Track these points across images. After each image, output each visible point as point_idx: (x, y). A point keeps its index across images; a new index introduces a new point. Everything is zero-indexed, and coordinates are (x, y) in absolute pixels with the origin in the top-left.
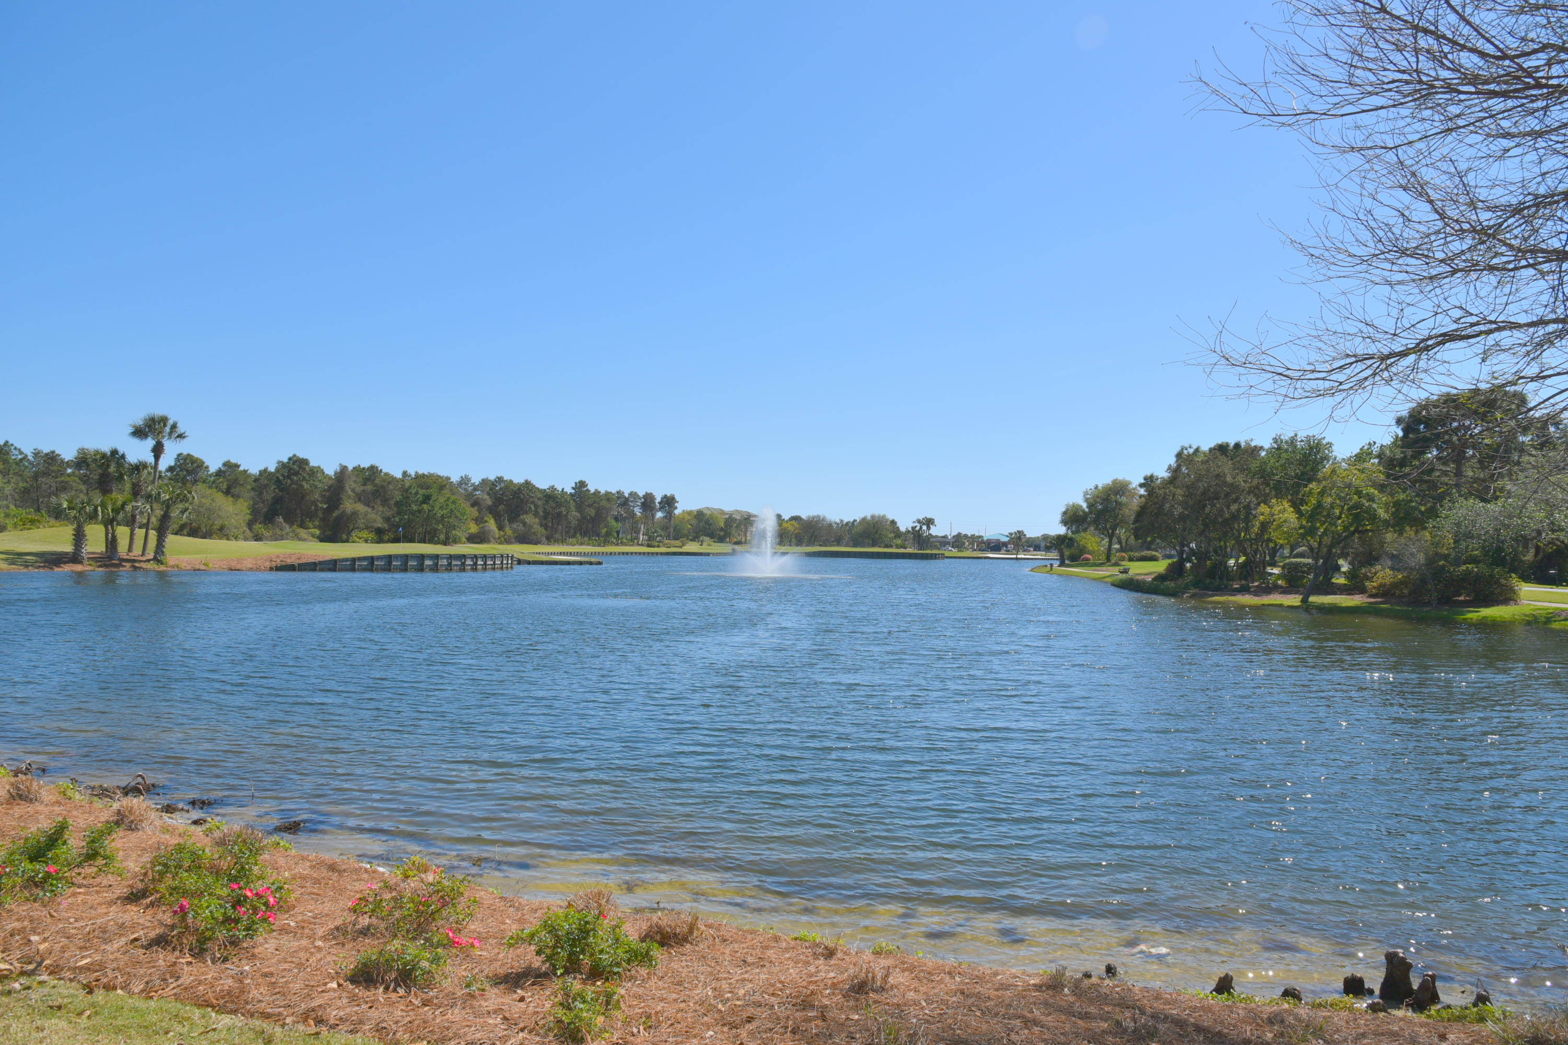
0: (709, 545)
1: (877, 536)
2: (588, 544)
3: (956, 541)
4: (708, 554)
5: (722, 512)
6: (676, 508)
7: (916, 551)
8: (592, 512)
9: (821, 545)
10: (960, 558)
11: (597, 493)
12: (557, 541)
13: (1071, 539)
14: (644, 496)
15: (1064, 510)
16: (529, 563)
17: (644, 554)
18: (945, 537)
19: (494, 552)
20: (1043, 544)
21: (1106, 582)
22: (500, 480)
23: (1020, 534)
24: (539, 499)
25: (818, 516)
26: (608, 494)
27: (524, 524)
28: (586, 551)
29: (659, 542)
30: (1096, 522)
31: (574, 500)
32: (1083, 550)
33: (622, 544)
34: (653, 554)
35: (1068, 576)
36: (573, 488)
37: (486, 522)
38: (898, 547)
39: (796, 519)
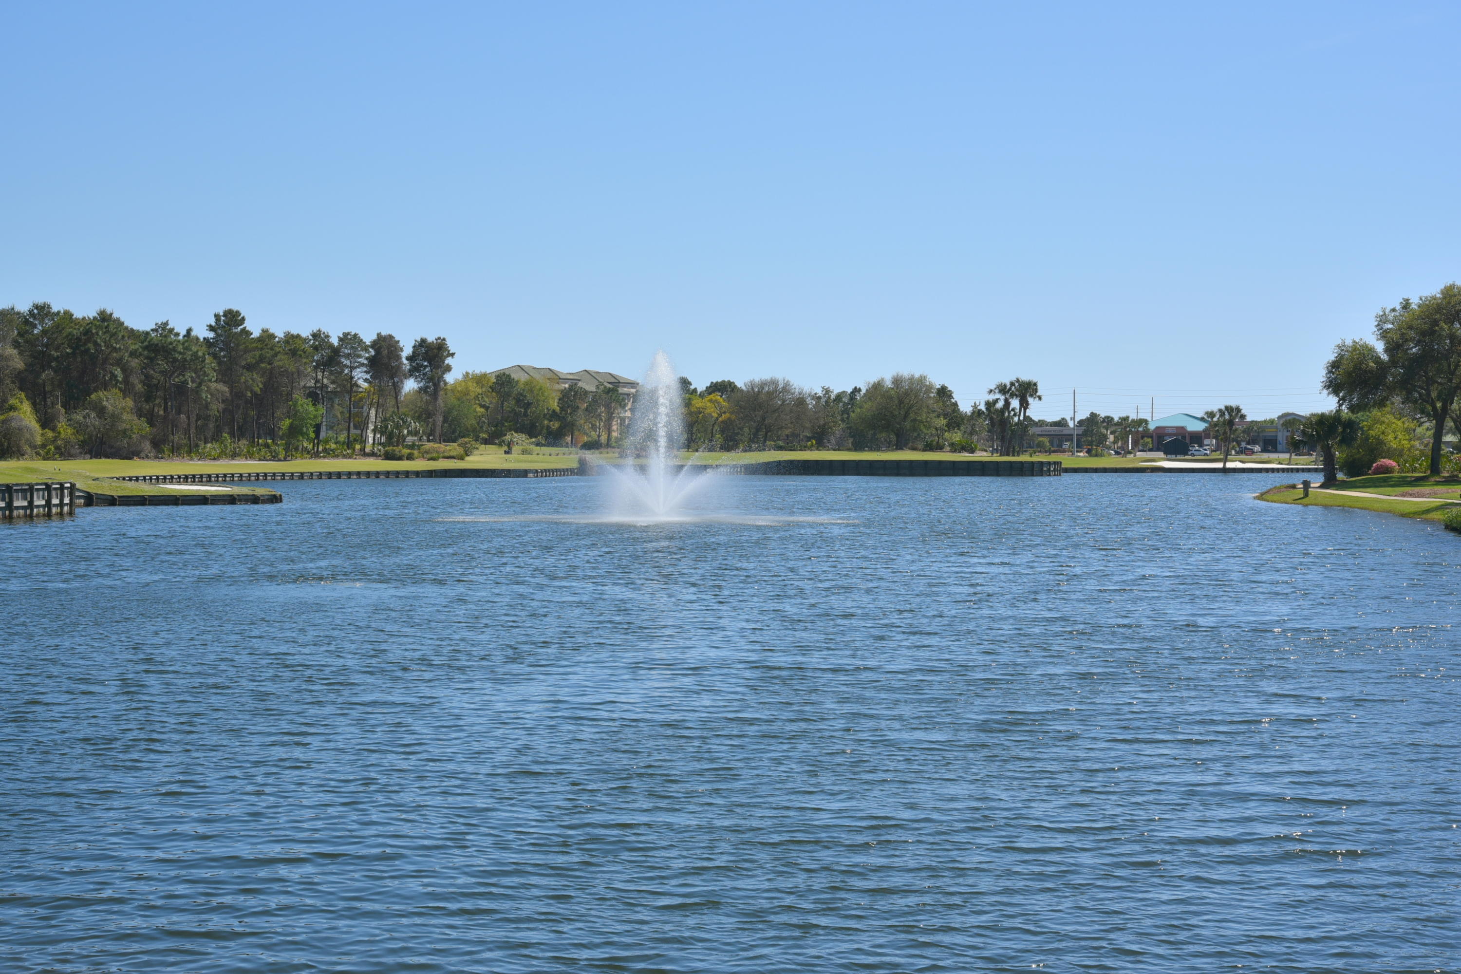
0: (524, 452)
1: (908, 424)
2: (250, 456)
3: (1085, 433)
4: (524, 473)
5: (554, 376)
6: (448, 369)
7: (996, 458)
8: (256, 382)
9: (780, 448)
10: (1096, 470)
11: (267, 336)
12: (176, 451)
13: (1350, 425)
14: (374, 344)
15: (1332, 357)
16: (112, 501)
17: (377, 474)
18: (1062, 423)
19: (31, 479)
20: (1282, 437)
21: (1432, 522)
22: (42, 311)
23: (1233, 412)
24: (133, 354)
25: (774, 382)
26: (291, 339)
27: (101, 411)
28: (245, 471)
29: (412, 447)
30: (1405, 385)
31: (215, 356)
32: (1376, 449)
33: (328, 453)
34: (397, 474)
35: (1346, 509)
36: (211, 328)
37: (12, 408)
38: (955, 448)
39: (722, 388)
